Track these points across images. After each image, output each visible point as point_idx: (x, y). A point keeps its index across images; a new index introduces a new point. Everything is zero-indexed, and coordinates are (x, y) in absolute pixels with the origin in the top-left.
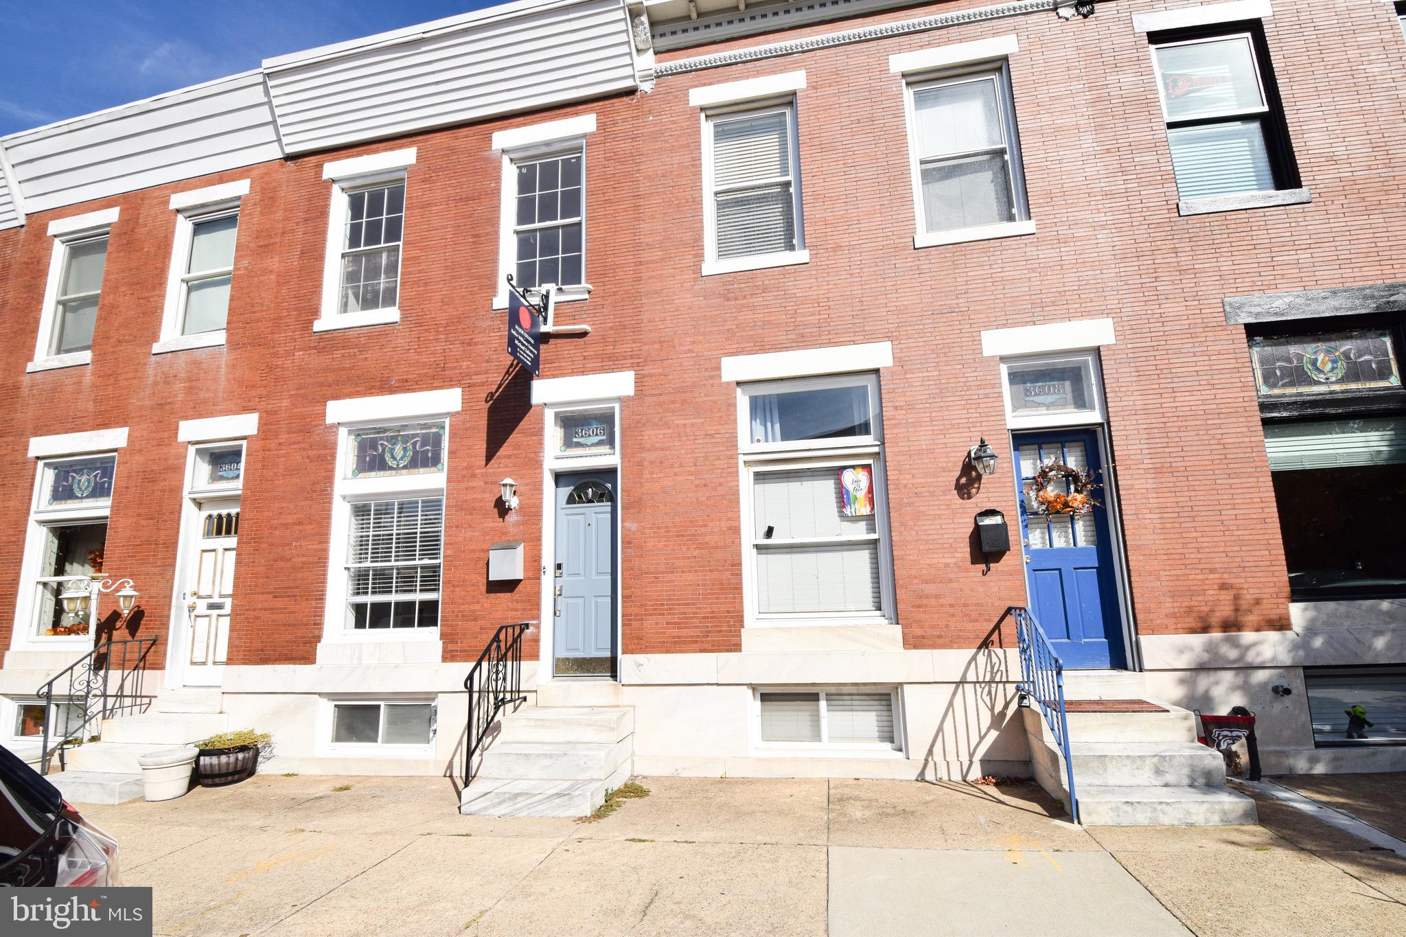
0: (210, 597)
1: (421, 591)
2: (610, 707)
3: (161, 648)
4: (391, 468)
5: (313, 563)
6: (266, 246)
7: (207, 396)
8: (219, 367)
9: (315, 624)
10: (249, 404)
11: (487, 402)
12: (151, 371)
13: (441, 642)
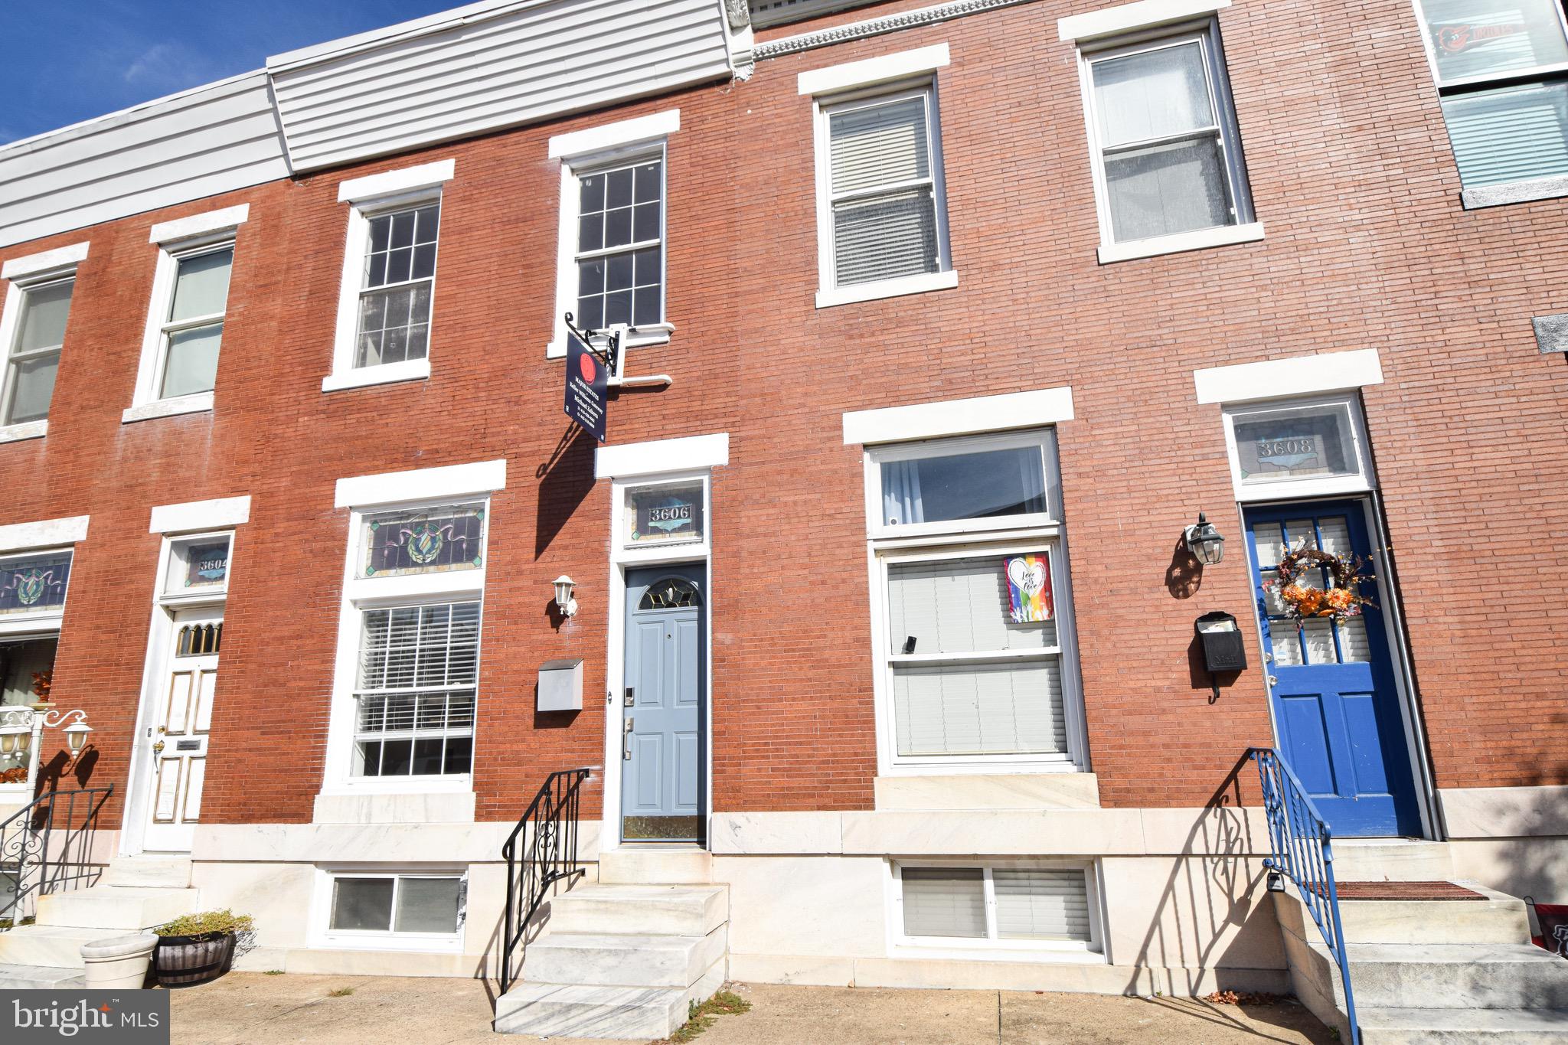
0: (182, 733)
1: (451, 725)
2: (696, 884)
3: (117, 801)
4: (415, 564)
5: (313, 689)
6: (265, 286)
7: (187, 474)
8: (204, 438)
9: (313, 770)
10: (240, 484)
12: (120, 445)
13: (474, 794)
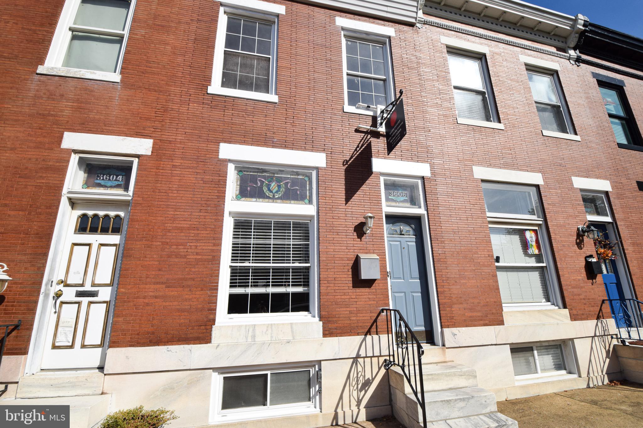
0: (82, 285)
1: (292, 285)
3: (24, 333)
4: (268, 198)
7: (97, 117)
8: (112, 98)
9: (209, 310)
10: (143, 131)
11: (344, 165)
12: (33, 86)
13: (321, 322)
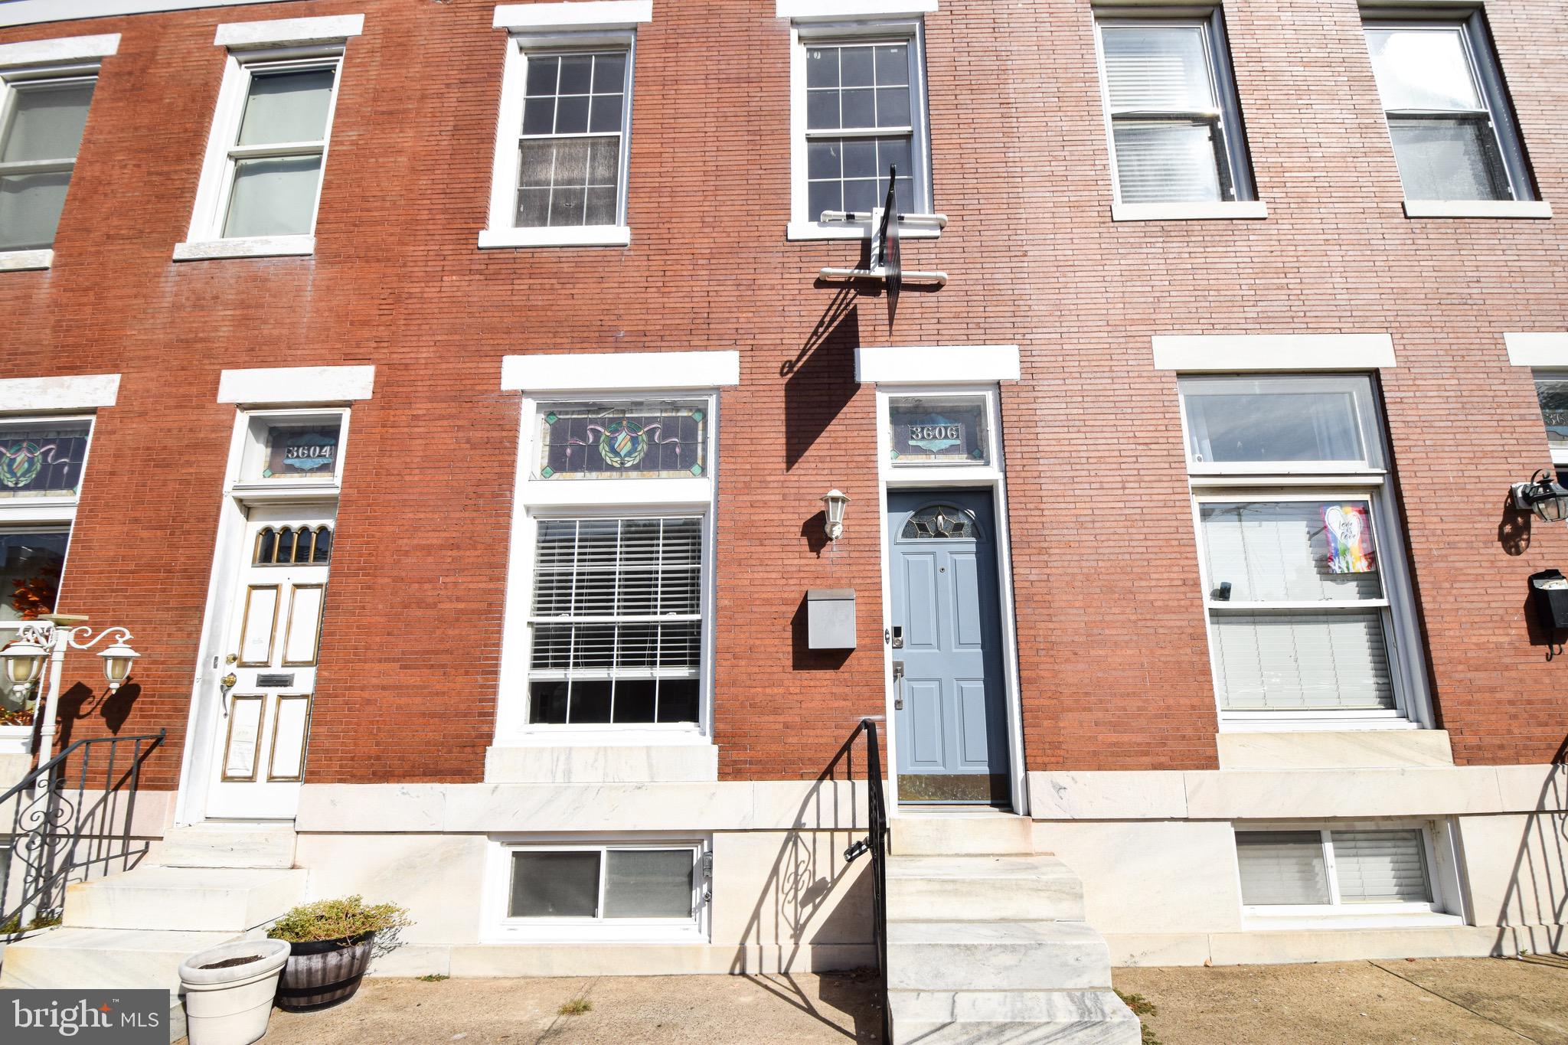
0: (266, 665)
2: (1017, 855)
3: (171, 751)
4: (611, 468)
5: (479, 612)
6: (391, 113)
7: (276, 332)
8: (299, 290)
9: (481, 714)
10: (357, 351)
11: (782, 374)
12: (168, 286)
13: (716, 748)
